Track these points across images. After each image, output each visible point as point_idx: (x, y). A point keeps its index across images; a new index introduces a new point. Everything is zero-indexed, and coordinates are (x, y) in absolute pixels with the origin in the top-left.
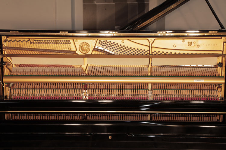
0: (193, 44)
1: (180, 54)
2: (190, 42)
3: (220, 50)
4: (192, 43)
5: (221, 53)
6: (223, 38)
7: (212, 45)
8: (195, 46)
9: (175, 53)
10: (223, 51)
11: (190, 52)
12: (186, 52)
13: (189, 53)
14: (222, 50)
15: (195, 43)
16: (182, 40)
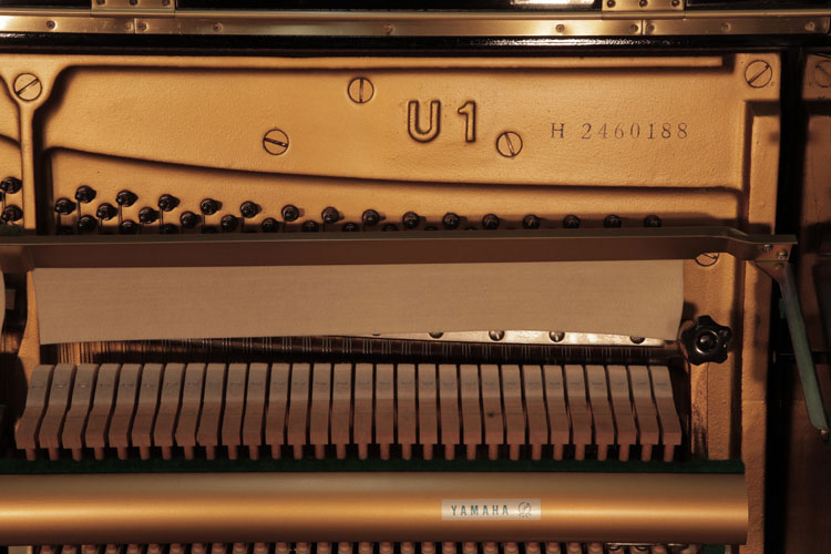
0: (454, 127)
1: (332, 216)
2: (424, 100)
3: (713, 182)
4: (449, 115)
5: (726, 209)
6: (743, 59)
7: (635, 130)
8: (472, 140)
9: (292, 212)
10: (742, 196)
11: (432, 205)
12: (393, 205)
13: (421, 212)
14: (736, 180)
15: (470, 110)
16: (343, 81)
